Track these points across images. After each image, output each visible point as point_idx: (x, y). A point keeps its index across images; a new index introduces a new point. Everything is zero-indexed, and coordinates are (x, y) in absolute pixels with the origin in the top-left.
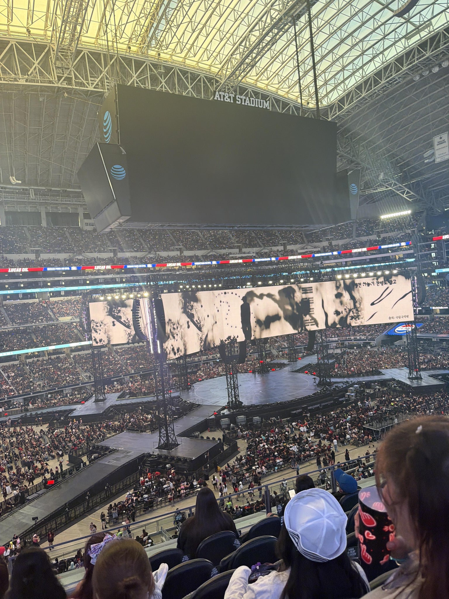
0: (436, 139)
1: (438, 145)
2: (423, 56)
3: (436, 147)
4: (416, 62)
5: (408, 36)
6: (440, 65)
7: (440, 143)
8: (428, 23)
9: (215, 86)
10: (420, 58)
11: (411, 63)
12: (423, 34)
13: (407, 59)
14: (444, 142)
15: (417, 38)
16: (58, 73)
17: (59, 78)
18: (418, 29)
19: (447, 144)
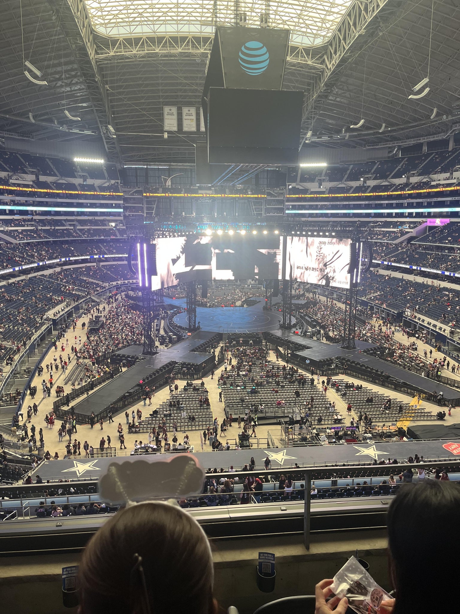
0: (166, 109)
3: (166, 116)
7: (168, 114)
13: (204, 43)
14: (172, 114)
19: (175, 117)
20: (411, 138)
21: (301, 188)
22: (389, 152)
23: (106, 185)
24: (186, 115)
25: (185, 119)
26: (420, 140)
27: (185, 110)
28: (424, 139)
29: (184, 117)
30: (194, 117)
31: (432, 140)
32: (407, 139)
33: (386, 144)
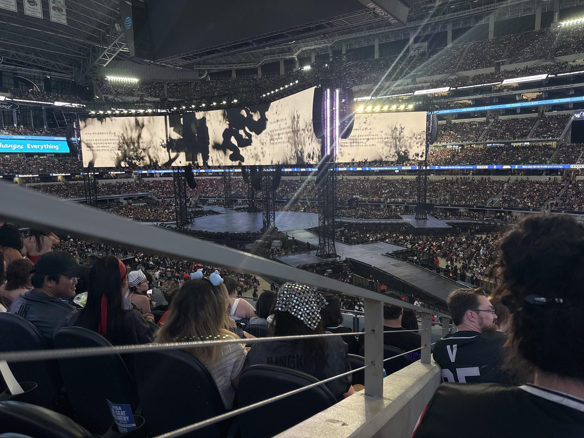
20: (224, 64)
21: (121, 101)
22: (200, 75)
26: (233, 66)
28: (237, 66)
31: (244, 67)
32: (220, 64)
33: (199, 67)
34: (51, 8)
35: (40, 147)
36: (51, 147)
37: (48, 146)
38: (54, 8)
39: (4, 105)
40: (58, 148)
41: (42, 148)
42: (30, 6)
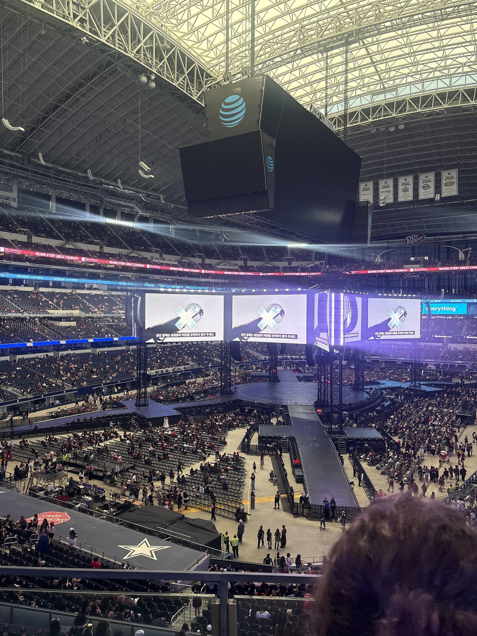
0: (362, 186)
1: (363, 191)
2: (388, 115)
3: (361, 193)
4: (382, 118)
5: (374, 93)
6: (397, 126)
7: (364, 190)
8: (395, 88)
9: (205, 79)
10: (385, 116)
11: (376, 118)
12: (389, 95)
13: (374, 112)
14: (368, 189)
15: (381, 97)
16: (75, 10)
17: (75, 16)
18: (384, 91)
19: (371, 191)
23: (309, 266)
24: (382, 188)
25: (381, 192)
27: (382, 183)
29: (381, 190)
30: (391, 189)
34: (443, 185)
35: (438, 309)
36: (448, 309)
37: (445, 308)
38: (446, 185)
39: (414, 275)
40: (455, 310)
41: (439, 310)
42: (424, 191)
